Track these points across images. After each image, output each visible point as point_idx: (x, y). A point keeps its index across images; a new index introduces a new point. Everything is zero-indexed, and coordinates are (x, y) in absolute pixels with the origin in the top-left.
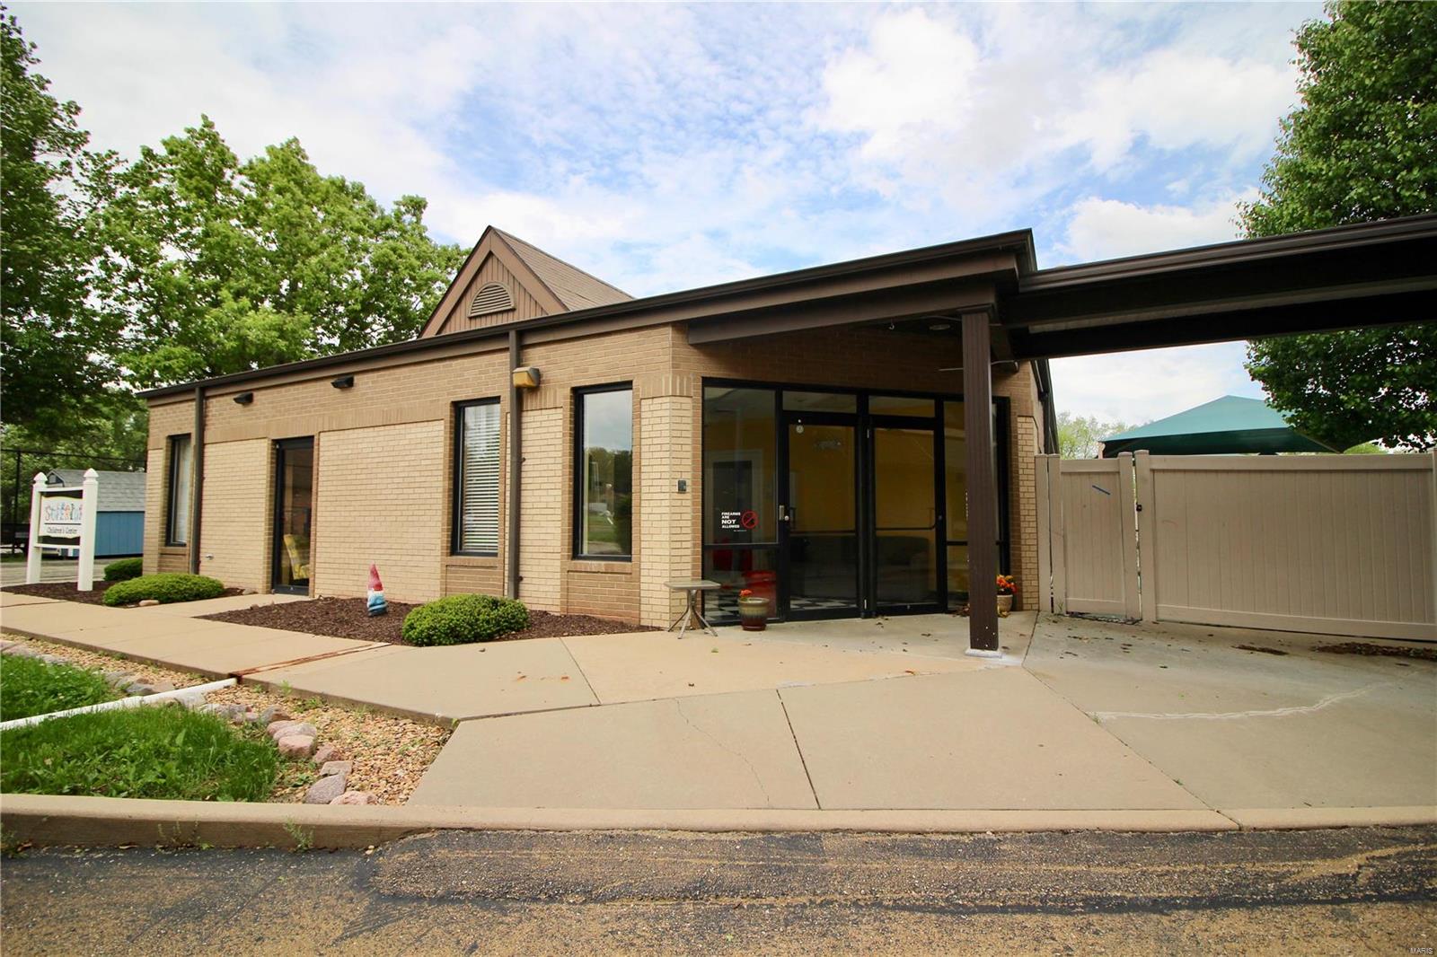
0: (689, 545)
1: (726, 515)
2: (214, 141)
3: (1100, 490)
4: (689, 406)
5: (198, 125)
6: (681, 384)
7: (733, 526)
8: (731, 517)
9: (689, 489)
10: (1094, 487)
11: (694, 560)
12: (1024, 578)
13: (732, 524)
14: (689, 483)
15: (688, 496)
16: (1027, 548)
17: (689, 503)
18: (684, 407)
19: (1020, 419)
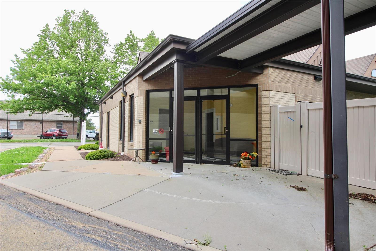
0: (142, 138)
1: (154, 130)
2: (133, 35)
3: (291, 119)
4: (142, 99)
5: (129, 33)
6: (140, 93)
7: (156, 133)
8: (156, 130)
9: (142, 122)
10: (289, 118)
11: (143, 142)
12: (263, 154)
13: (156, 132)
14: (142, 120)
15: (142, 124)
16: (265, 143)
17: (142, 126)
18: (141, 99)
19: (262, 92)
